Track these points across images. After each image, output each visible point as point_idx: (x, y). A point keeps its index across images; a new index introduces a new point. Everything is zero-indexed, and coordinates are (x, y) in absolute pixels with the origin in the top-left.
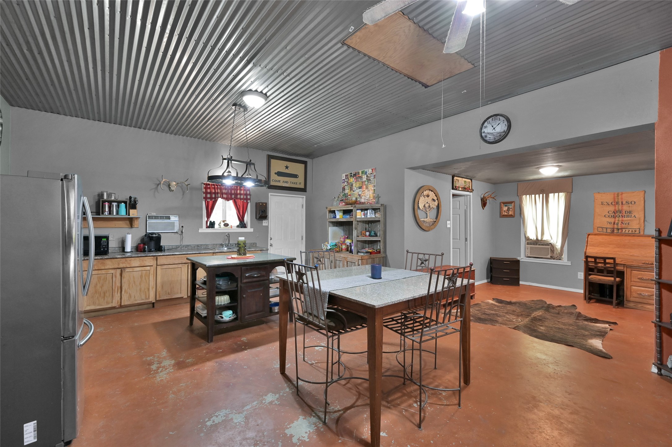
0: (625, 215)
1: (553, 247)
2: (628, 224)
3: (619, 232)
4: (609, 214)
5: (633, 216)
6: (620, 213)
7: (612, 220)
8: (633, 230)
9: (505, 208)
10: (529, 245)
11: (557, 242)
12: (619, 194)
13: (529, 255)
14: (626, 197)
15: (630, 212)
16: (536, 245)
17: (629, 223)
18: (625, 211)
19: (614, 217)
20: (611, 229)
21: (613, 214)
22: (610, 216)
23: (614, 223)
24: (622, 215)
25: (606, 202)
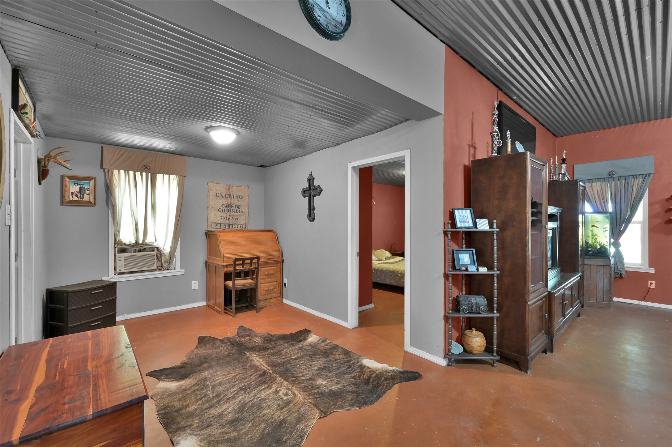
0: (235, 210)
1: (161, 253)
2: (237, 220)
3: (230, 228)
4: (223, 208)
5: (241, 211)
6: (231, 208)
7: (224, 215)
8: (241, 225)
9: (74, 188)
10: (121, 253)
11: (164, 245)
12: (231, 187)
13: (123, 271)
14: (235, 191)
15: (239, 207)
16: (135, 251)
17: (238, 218)
18: (236, 206)
19: (226, 211)
20: (224, 225)
21: (226, 208)
22: (223, 210)
23: (226, 219)
24: (232, 210)
25: (221, 194)
